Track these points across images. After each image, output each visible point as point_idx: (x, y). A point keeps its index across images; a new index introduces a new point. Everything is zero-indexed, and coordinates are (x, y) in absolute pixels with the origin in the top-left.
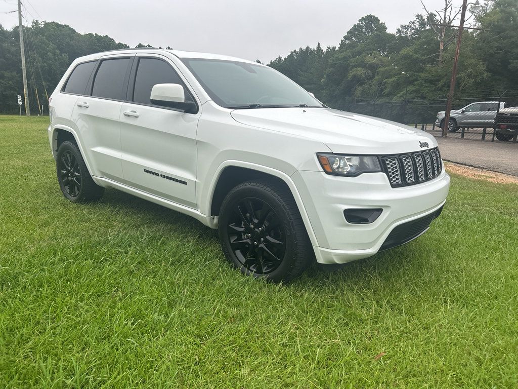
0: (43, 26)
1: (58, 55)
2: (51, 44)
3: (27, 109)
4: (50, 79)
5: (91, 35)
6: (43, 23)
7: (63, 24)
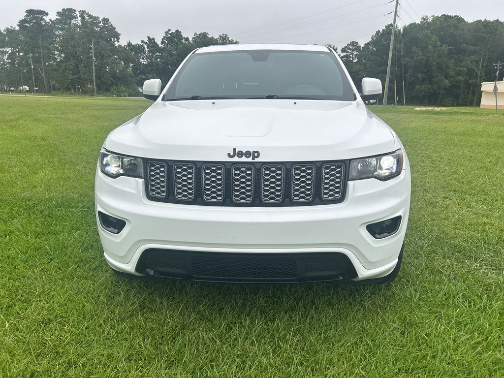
0: (430, 20)
1: (438, 47)
2: (434, 37)
3: (385, 100)
4: (426, 71)
5: (480, 21)
6: (431, 17)
7: (453, 15)
